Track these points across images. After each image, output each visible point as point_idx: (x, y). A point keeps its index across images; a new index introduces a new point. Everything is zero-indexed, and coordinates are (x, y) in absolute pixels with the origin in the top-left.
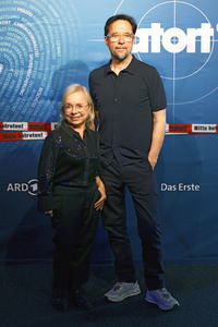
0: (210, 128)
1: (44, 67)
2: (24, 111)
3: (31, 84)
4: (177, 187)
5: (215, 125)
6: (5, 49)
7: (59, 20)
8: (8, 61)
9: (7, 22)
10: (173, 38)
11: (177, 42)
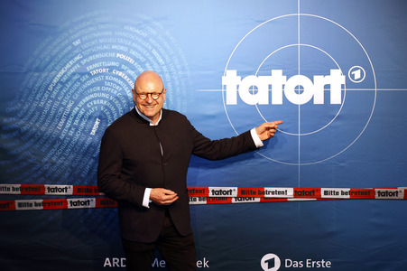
0: (343, 193)
5: (348, 190)
6: (102, 102)
7: (164, 67)
8: (105, 115)
9: (104, 71)
10: (297, 87)
11: (302, 92)
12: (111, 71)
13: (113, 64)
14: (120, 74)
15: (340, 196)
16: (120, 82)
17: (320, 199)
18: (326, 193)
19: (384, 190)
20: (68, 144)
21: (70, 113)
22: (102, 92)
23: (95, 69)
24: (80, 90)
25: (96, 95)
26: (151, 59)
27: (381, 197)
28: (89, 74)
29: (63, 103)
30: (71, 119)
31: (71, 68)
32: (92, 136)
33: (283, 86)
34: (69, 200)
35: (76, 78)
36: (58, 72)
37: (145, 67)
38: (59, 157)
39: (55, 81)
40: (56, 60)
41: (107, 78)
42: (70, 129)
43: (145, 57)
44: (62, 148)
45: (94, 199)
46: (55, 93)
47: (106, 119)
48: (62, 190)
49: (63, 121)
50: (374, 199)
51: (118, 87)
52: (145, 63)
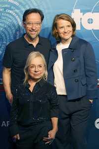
9: (1, 10)
12: (5, 10)
13: (6, 6)
14: (11, 12)
16: (11, 17)
26: (29, 3)
41: (3, 14)
43: (25, 2)
51: (9, 20)
52: (25, 5)
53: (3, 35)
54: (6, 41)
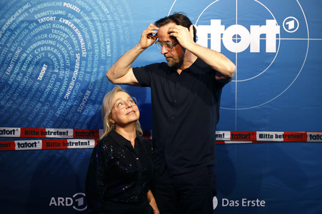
0: (277, 136)
1: (92, 67)
2: (69, 116)
3: (77, 87)
4: (240, 203)
5: (282, 133)
6: (49, 48)
7: (109, 16)
8: (52, 61)
9: (51, 18)
10: (234, 36)
11: (239, 41)
12: (57, 19)
13: (60, 12)
14: (67, 22)
15: (274, 139)
16: (67, 30)
17: (255, 141)
18: (261, 136)
19: (316, 134)
20: (16, 89)
21: (19, 59)
22: (48, 39)
23: (42, 17)
24: (29, 37)
25: (43, 42)
26: (96, 8)
27: (312, 140)
28: (37, 22)
29: (12, 50)
30: (19, 64)
31: (20, 16)
32: (39, 81)
33: (222, 35)
34: (16, 142)
35: (24, 25)
36: (7, 20)
37: (91, 16)
38: (8, 101)
39: (4, 28)
40: (6, 8)
41: (54, 26)
42: (18, 74)
43: (90, 6)
44: (11, 92)
45: (41, 141)
46: (4, 40)
47: (53, 65)
48: (10, 132)
49: (11, 67)
50: (306, 141)
51: (64, 35)
52: (90, 12)
53: (55, 59)
54: (59, 69)
